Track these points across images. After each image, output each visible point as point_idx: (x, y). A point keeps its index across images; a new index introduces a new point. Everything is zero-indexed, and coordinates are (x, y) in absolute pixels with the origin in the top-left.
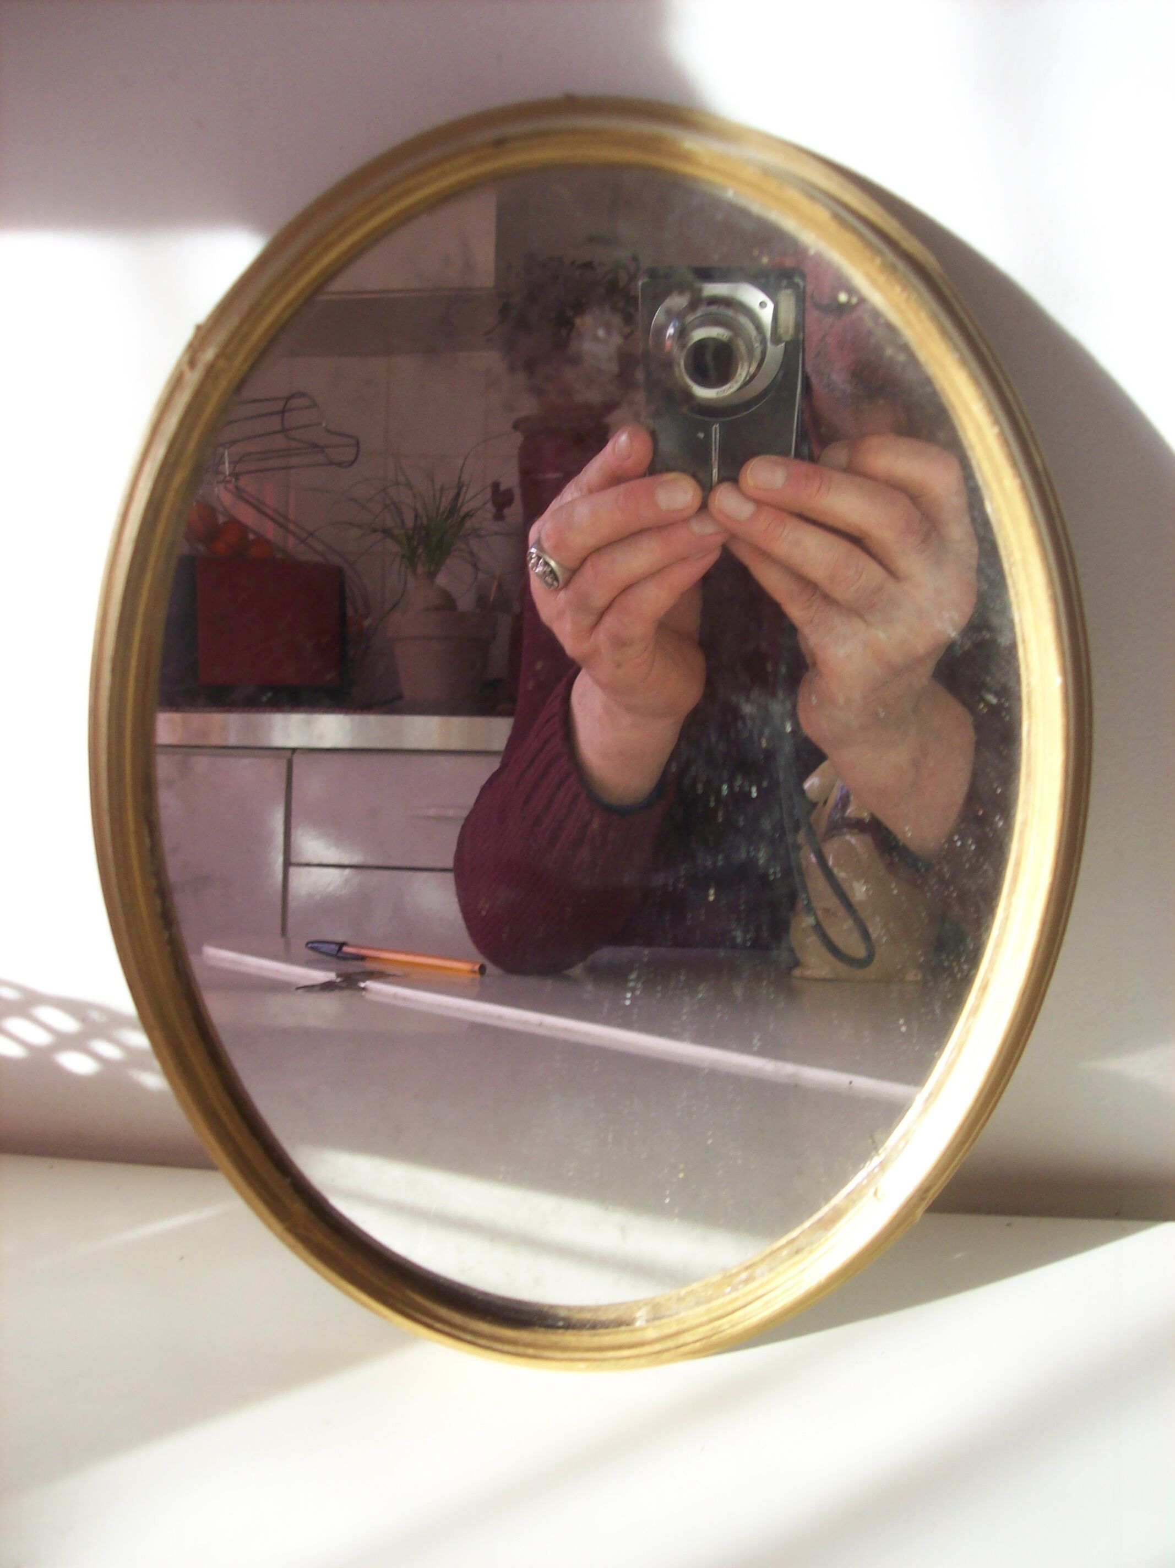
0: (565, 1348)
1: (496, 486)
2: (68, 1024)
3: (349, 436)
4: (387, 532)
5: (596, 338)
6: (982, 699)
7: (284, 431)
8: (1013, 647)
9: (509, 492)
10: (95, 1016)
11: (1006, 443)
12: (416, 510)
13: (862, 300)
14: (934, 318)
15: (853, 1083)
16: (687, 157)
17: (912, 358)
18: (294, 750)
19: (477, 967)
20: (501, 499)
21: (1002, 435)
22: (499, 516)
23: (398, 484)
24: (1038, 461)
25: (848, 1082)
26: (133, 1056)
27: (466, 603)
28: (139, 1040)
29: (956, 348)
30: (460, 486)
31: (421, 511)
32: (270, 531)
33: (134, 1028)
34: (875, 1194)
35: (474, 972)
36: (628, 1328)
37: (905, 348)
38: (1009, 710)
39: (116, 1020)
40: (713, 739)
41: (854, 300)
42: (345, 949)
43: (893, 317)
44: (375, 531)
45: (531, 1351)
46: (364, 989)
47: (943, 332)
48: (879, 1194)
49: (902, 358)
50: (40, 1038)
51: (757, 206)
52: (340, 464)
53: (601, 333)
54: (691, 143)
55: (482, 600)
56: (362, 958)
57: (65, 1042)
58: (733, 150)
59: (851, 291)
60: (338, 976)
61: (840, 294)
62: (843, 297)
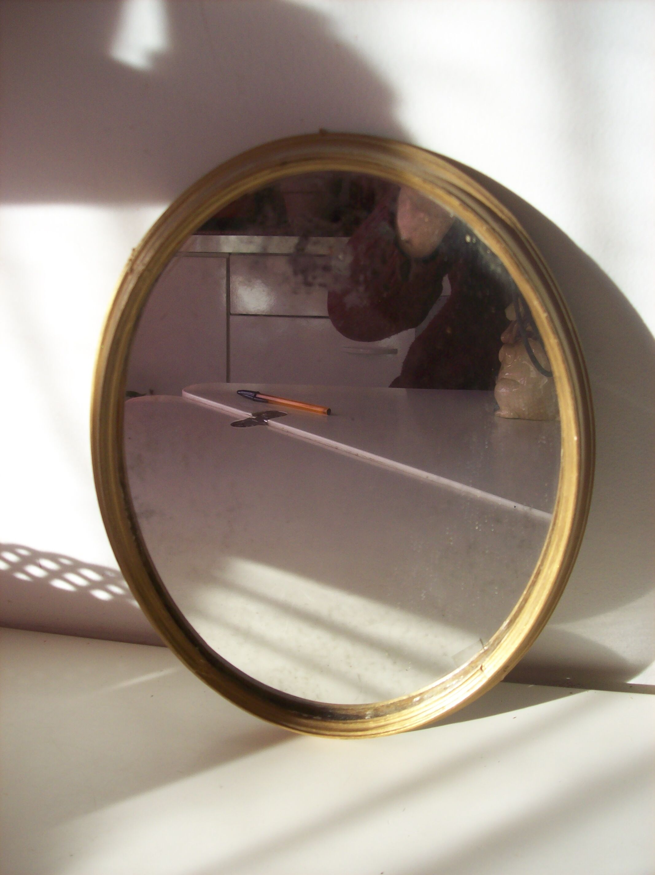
0: (331, 729)
13: (478, 241)
15: (516, 508)
19: (326, 411)
25: (514, 507)
34: (481, 668)
35: (324, 413)
36: (362, 720)
41: (474, 240)
42: (258, 396)
46: (267, 424)
50: (82, 582)
53: (340, 256)
56: (266, 401)
59: (472, 235)
60: (253, 415)
61: (466, 239)
62: (468, 239)
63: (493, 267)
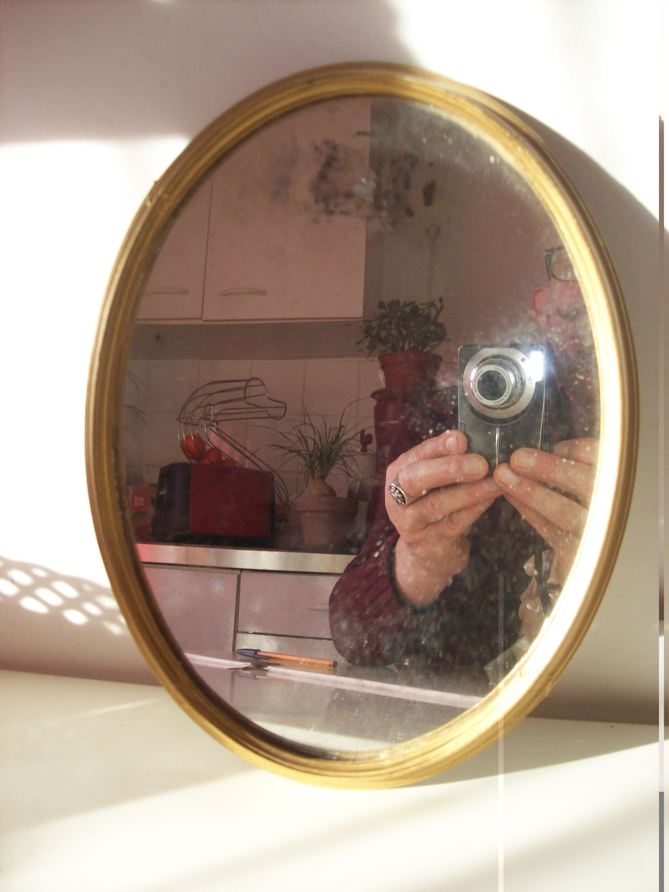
1: (363, 432)
2: (71, 593)
3: (282, 403)
4: (299, 452)
5: (361, 183)
6: (576, 379)
7: (245, 398)
8: (592, 347)
9: (370, 436)
10: (87, 587)
11: (581, 228)
12: (314, 440)
13: (502, 162)
14: (539, 163)
16: (407, 87)
17: (530, 191)
18: (242, 570)
19: (332, 663)
20: (365, 440)
21: (578, 223)
22: (364, 450)
23: (305, 424)
24: (601, 243)
26: (108, 615)
27: (343, 494)
28: (111, 603)
29: (552, 179)
30: (341, 427)
31: (317, 440)
32: (237, 457)
33: (108, 595)
34: (521, 674)
35: (330, 665)
37: (527, 186)
38: (590, 383)
39: (99, 590)
40: (425, 401)
41: (498, 161)
42: (259, 653)
43: (519, 168)
44: (292, 451)
45: (315, 771)
46: (267, 670)
47: (544, 170)
48: (522, 675)
49: (524, 190)
50: (56, 601)
51: (446, 114)
52: (275, 418)
53: (363, 180)
54: (408, 79)
55: (350, 492)
56: (268, 658)
57: (71, 604)
58: (432, 83)
60: (252, 664)
61: (490, 159)
62: (492, 159)
63: (518, 187)
